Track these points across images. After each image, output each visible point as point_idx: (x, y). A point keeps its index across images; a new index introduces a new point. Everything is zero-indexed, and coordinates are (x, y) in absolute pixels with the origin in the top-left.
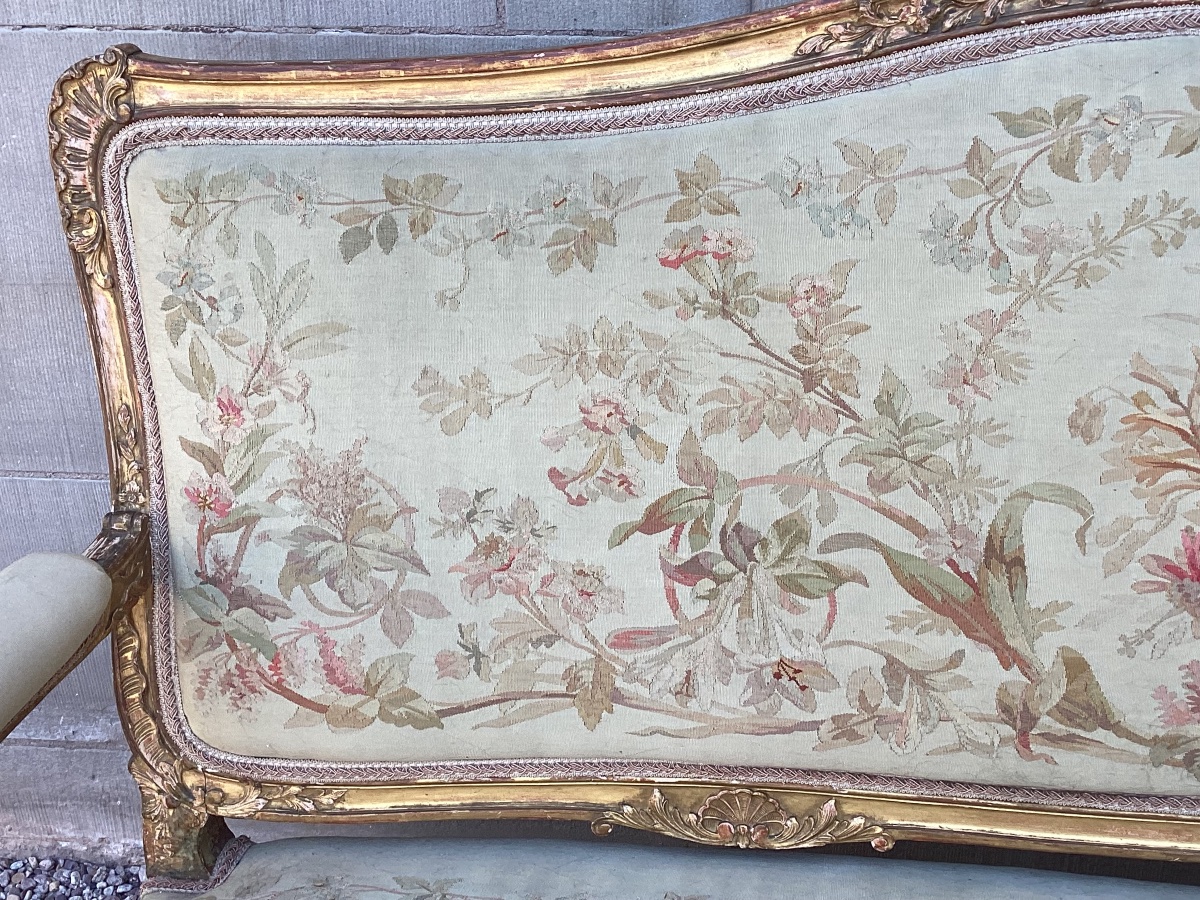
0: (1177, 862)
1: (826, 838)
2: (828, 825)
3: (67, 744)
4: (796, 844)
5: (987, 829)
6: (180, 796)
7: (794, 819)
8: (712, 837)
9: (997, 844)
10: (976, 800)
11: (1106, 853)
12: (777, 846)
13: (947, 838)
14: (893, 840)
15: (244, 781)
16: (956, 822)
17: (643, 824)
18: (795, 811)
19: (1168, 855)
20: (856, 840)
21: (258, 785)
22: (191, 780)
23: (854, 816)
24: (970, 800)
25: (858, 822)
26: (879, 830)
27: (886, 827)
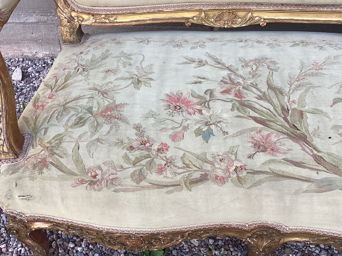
0: (339, 24)
1: (248, 23)
2: (249, 20)
3: (24, 23)
4: (240, 26)
5: (291, 18)
6: (71, 19)
7: (240, 19)
8: (218, 25)
9: (293, 22)
10: (289, 10)
11: (322, 23)
12: (235, 26)
13: (280, 21)
14: (266, 23)
15: (89, 14)
16: (283, 17)
17: (199, 22)
18: (240, 17)
19: (337, 22)
20: (256, 24)
21: (93, 15)
22: (74, 14)
23: (256, 17)
24: (287, 10)
25: (257, 18)
26: (263, 20)
27: (264, 19)
